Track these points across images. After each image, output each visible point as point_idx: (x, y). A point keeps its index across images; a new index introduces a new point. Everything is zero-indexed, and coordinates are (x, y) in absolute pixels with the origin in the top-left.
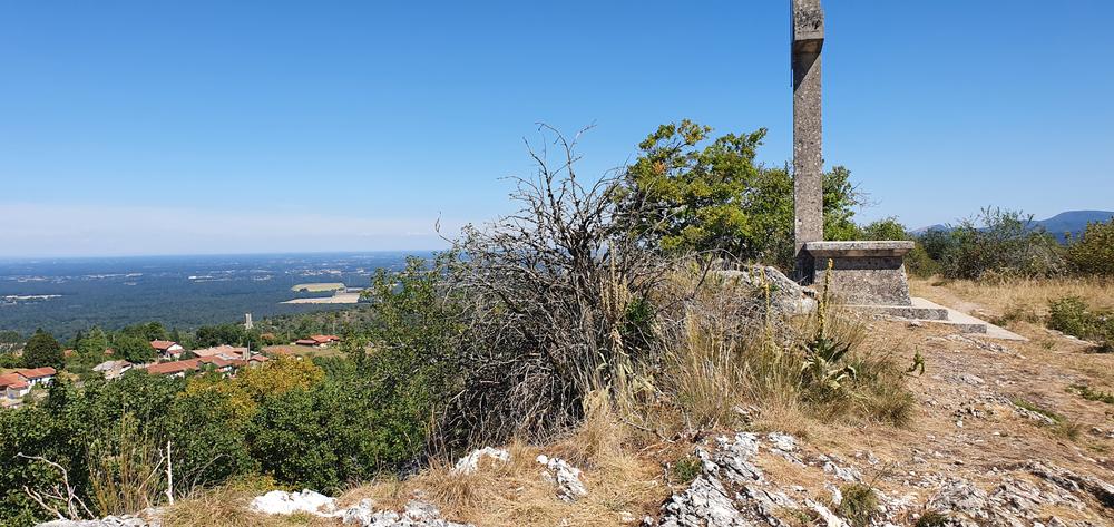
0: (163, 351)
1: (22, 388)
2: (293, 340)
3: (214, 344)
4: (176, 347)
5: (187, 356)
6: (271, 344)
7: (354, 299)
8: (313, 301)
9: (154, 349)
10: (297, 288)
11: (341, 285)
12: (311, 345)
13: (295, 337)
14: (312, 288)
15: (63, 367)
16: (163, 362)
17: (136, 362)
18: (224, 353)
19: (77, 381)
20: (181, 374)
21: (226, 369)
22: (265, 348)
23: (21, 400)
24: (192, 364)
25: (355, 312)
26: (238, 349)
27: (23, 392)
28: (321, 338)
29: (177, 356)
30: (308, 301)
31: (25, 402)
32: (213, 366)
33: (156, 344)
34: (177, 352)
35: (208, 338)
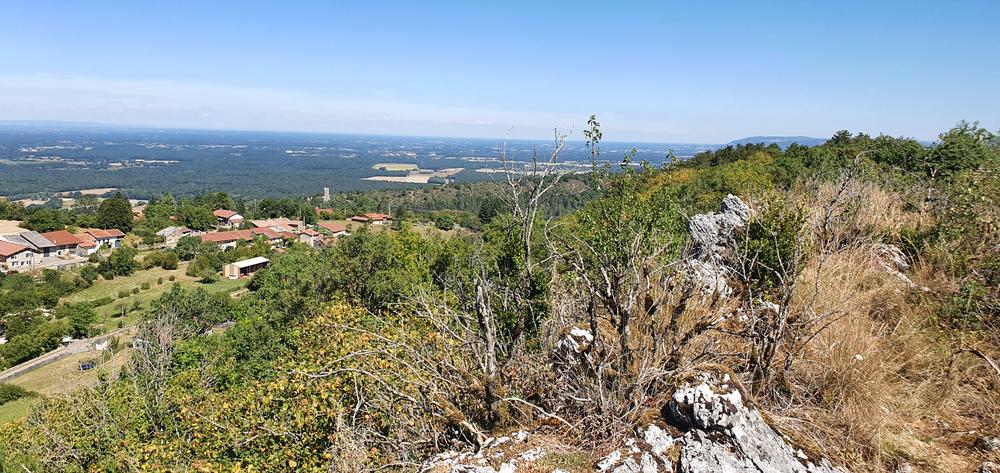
0: (226, 220)
1: (90, 248)
2: (349, 216)
3: (273, 216)
4: (239, 217)
5: (246, 226)
6: (329, 219)
7: (424, 180)
8: (389, 179)
9: (215, 218)
10: (377, 167)
11: (415, 166)
12: (364, 221)
13: (352, 213)
14: (390, 167)
15: (130, 229)
16: (221, 230)
17: (197, 230)
18: (279, 225)
19: (140, 243)
20: (234, 244)
21: (277, 241)
22: (322, 223)
23: (87, 259)
24: (246, 235)
25: (420, 192)
26: (294, 222)
27: (90, 251)
28: (374, 216)
29: (237, 225)
30: (385, 178)
31: (90, 261)
32: (265, 238)
33: (220, 213)
34: (235, 221)
35: (269, 211)
